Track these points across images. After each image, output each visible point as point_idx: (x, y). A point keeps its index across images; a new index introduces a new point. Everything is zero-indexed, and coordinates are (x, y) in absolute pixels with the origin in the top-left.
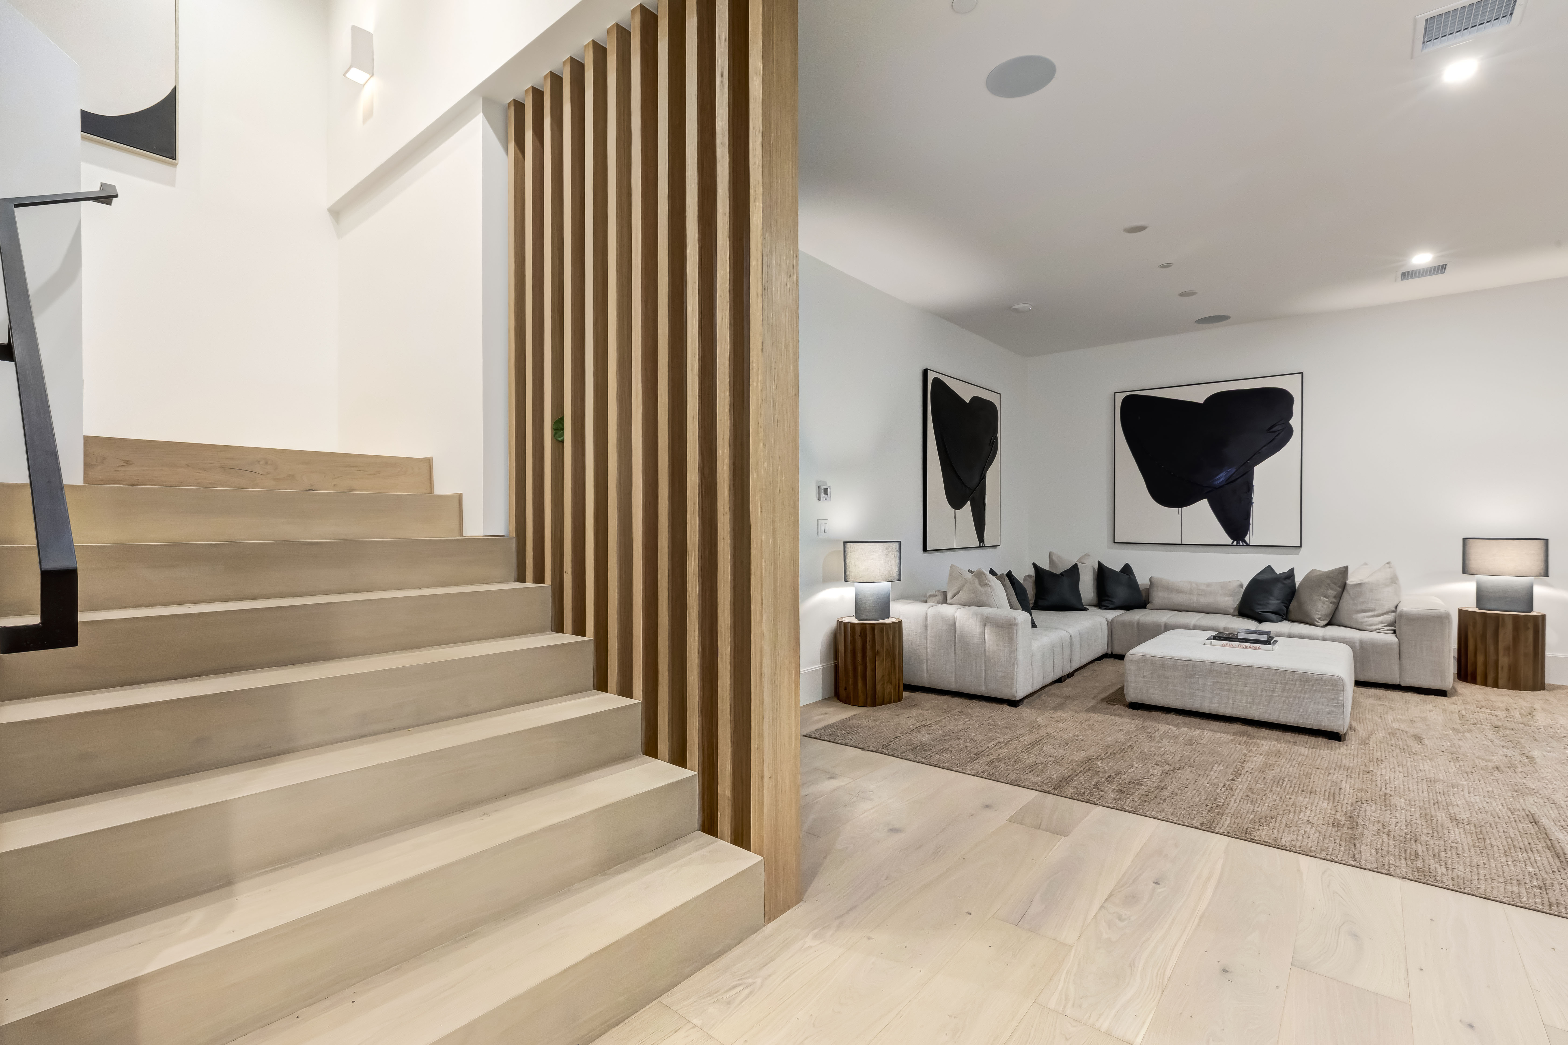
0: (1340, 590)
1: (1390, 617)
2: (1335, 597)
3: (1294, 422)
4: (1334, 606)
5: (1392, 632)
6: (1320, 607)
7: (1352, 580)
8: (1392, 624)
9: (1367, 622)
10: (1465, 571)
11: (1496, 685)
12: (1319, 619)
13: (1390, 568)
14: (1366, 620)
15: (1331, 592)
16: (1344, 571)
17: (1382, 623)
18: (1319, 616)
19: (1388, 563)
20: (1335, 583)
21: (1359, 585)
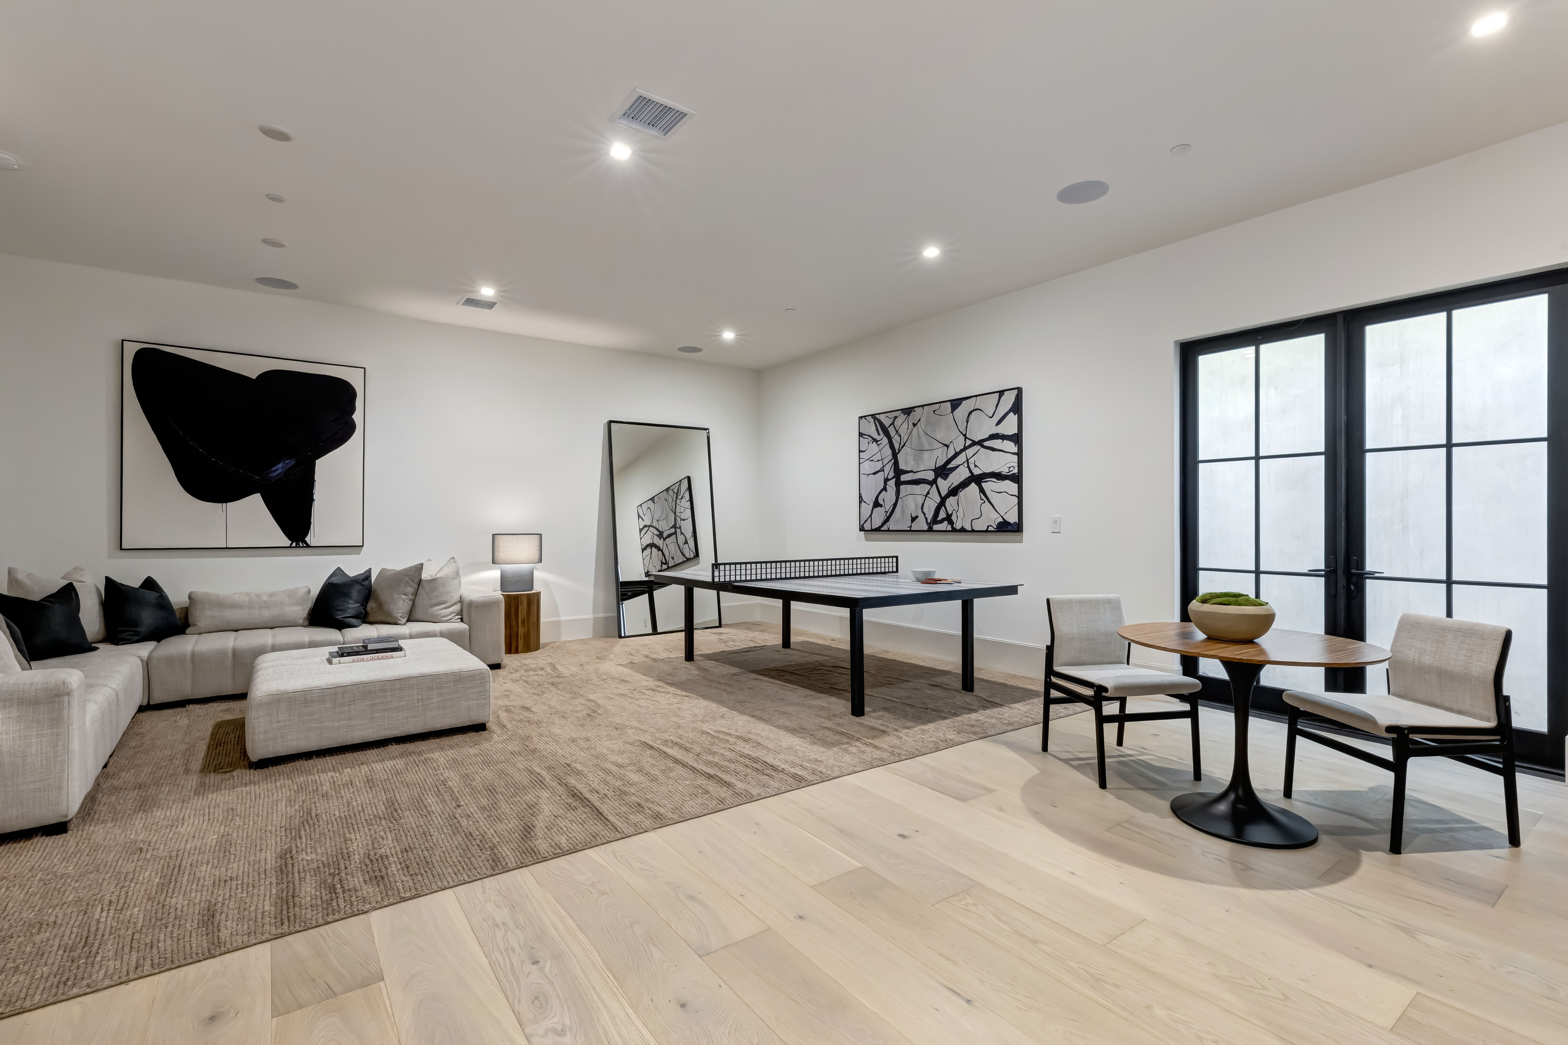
0: (417, 586)
1: (457, 607)
2: (413, 594)
3: (357, 417)
4: (412, 603)
5: (460, 620)
6: (400, 605)
7: (425, 575)
8: (461, 613)
9: (441, 614)
10: (494, 562)
11: (517, 652)
12: (401, 617)
13: (455, 562)
14: (440, 612)
15: (410, 590)
16: (420, 568)
17: (453, 613)
18: (401, 615)
19: (453, 558)
20: (412, 581)
21: (434, 580)
